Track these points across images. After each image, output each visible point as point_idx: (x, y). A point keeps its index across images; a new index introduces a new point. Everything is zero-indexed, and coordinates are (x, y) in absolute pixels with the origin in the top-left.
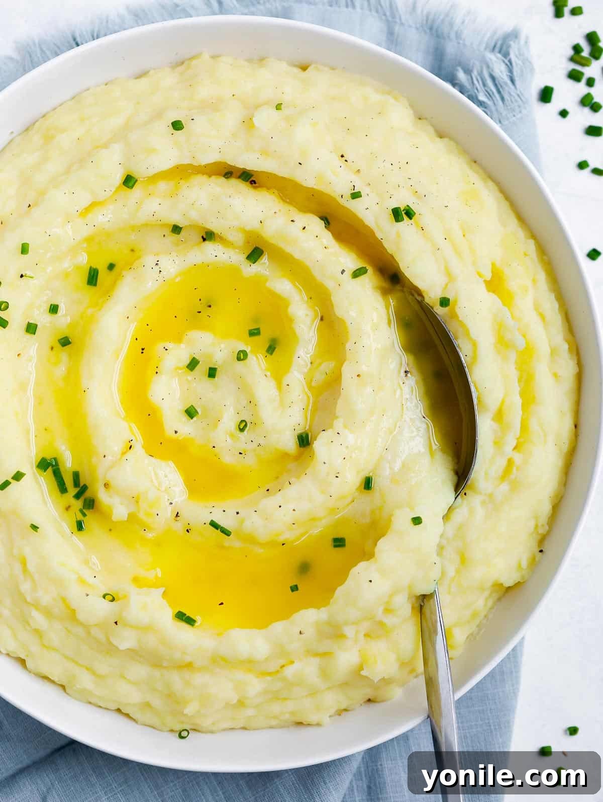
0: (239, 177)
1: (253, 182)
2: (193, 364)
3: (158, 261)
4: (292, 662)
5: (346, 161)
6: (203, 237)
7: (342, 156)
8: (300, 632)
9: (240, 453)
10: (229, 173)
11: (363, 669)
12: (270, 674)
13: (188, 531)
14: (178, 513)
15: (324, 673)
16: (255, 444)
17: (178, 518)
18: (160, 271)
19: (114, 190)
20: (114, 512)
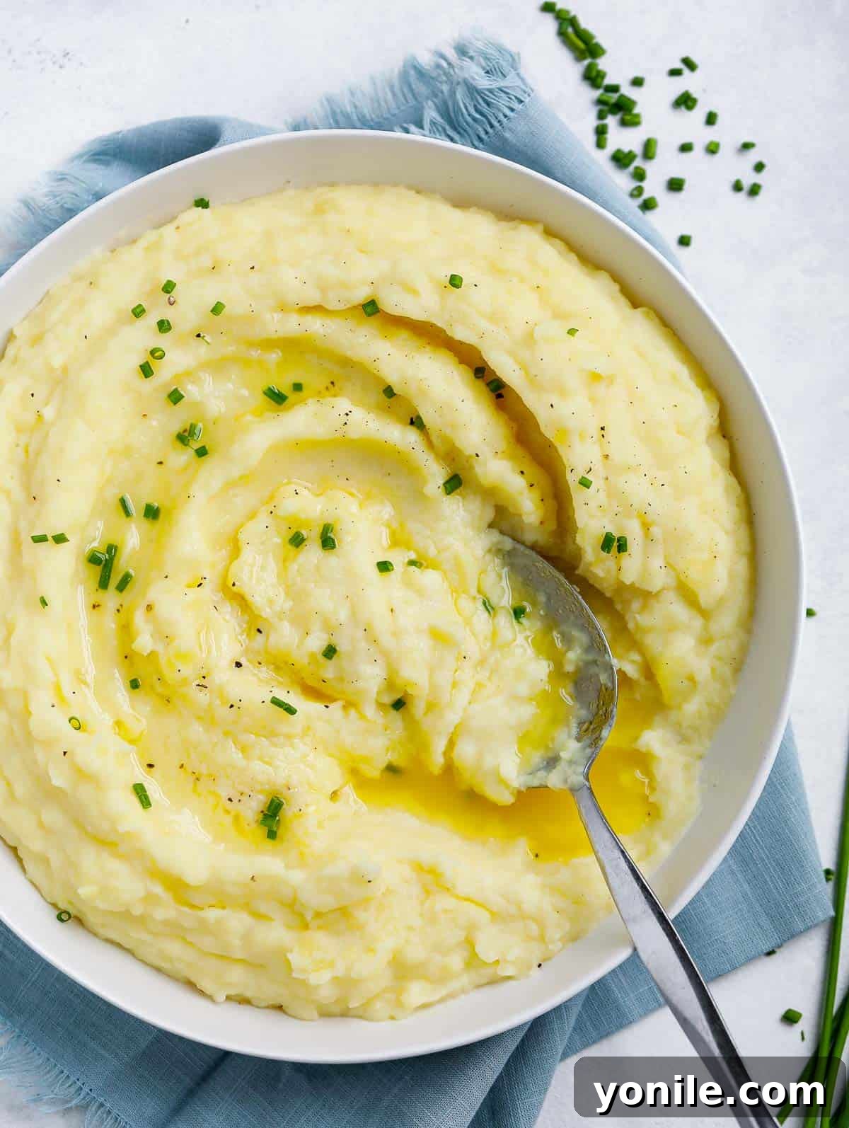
0: (488, 385)
1: (499, 396)
3: (350, 412)
4: (223, 907)
5: (603, 436)
6: (412, 419)
7: (603, 429)
8: (253, 877)
10: (481, 371)
18: (346, 424)
19: (348, 306)
20: (139, 639)
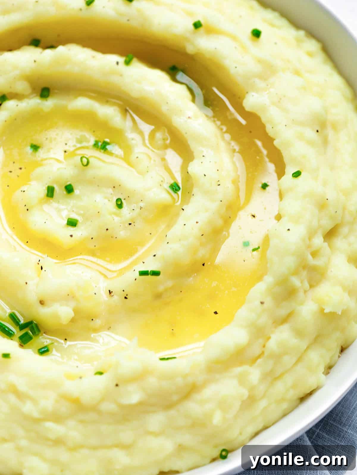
2: (50, 192)
4: (269, 338)
9: (130, 224)
11: (324, 309)
12: (259, 357)
13: (126, 298)
14: (110, 291)
15: (299, 333)
16: (138, 210)
17: (112, 294)
